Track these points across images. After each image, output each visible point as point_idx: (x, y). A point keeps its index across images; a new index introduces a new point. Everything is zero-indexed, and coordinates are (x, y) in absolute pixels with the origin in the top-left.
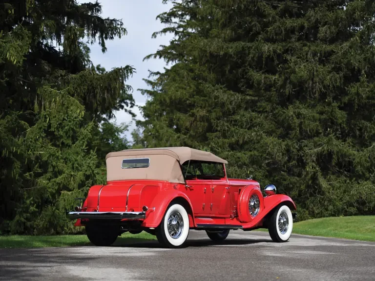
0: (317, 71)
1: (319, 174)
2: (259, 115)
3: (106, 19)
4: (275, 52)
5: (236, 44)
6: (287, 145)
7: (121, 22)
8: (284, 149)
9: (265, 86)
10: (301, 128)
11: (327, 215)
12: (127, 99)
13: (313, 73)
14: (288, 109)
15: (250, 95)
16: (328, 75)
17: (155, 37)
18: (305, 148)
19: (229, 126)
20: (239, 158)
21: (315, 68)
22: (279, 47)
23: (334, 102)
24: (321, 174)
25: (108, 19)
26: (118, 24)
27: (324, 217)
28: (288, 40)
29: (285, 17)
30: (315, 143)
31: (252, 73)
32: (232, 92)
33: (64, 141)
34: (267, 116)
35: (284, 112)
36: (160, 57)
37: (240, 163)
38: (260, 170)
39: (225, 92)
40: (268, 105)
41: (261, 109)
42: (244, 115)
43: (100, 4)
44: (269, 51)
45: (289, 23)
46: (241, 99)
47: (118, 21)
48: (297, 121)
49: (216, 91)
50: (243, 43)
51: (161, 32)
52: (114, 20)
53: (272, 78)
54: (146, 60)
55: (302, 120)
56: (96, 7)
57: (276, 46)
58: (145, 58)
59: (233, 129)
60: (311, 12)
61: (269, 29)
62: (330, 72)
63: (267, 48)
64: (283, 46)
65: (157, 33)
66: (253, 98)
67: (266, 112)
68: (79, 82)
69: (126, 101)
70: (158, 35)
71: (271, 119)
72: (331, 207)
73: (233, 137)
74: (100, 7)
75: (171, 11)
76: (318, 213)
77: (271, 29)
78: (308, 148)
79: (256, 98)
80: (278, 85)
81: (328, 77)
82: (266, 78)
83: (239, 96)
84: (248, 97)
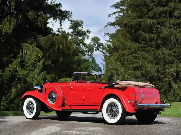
0: (172, 32)
2: (146, 54)
3: (64, 11)
4: (153, 23)
5: (136, 20)
6: (157, 68)
7: (71, 12)
8: (156, 69)
9: (149, 39)
10: (164, 60)
11: (176, 101)
12: (101, 45)
13: (170, 33)
14: (159, 50)
15: (143, 44)
16: (178, 34)
17: (110, 16)
18: (166, 69)
19: (132, 59)
20: (135, 74)
21: (171, 31)
22: (155, 21)
23: (180, 47)
24: (173, 81)
25: (65, 11)
26: (70, 13)
27: (174, 102)
28: (160, 17)
29: (158, 6)
30: (171, 67)
31: (142, 33)
32: (134, 43)
33: (30, 68)
34: (150, 54)
35: (157, 52)
36: (112, 26)
37: (136, 76)
38: (145, 80)
39: (130, 42)
40: (150, 49)
41: (147, 51)
42: (139, 54)
43: (61, 4)
44: (150, 23)
45: (160, 9)
46: (138, 46)
47: (70, 12)
48: (162, 56)
49: (126, 42)
50: (139, 19)
51: (113, 14)
52: (68, 11)
53: (152, 36)
54: (106, 27)
55: (164, 56)
56: (59, 5)
57: (153, 20)
58: (105, 27)
59: (134, 60)
60: (170, 4)
61: (150, 13)
62: (179, 32)
63: (149, 21)
64: (157, 20)
65: (111, 14)
66: (144, 45)
67: (150, 52)
68: (47, 40)
69: (100, 46)
70: (111, 16)
71: (152, 55)
72: (178, 97)
73: (134, 64)
74: (61, 5)
75: (116, 4)
76: (172, 100)
77: (151, 13)
78: (168, 69)
79: (145, 45)
80: (155, 39)
81: (178, 35)
82: (149, 36)
83: (137, 44)
84: (142, 45)
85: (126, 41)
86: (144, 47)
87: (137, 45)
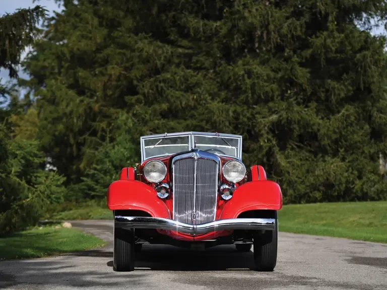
0: (272, 16)
1: (276, 149)
2: (196, 73)
6: (235, 112)
8: (232, 116)
10: (253, 93)
13: (268, 19)
14: (236, 65)
15: (183, 47)
16: (286, 22)
18: (258, 116)
21: (270, 13)
23: (294, 57)
24: (279, 149)
30: (270, 109)
32: (160, 44)
39: (151, 43)
40: (206, 60)
41: (199, 65)
46: (172, 53)
48: (249, 82)
49: (140, 42)
53: (213, 25)
55: (256, 81)
62: (288, 18)
66: (187, 51)
67: (205, 68)
71: (211, 78)
78: (262, 116)
79: (190, 51)
80: (221, 34)
81: (286, 25)
82: (205, 25)
83: (168, 49)
84: (180, 50)
85: (141, 40)
86: (186, 55)
87: (170, 52)
